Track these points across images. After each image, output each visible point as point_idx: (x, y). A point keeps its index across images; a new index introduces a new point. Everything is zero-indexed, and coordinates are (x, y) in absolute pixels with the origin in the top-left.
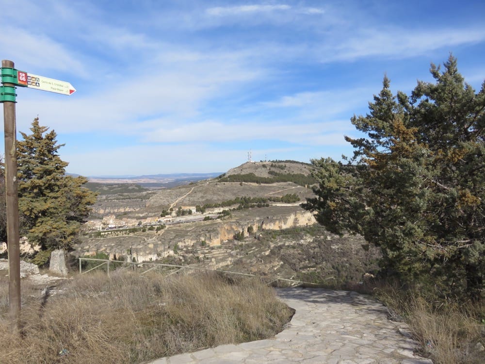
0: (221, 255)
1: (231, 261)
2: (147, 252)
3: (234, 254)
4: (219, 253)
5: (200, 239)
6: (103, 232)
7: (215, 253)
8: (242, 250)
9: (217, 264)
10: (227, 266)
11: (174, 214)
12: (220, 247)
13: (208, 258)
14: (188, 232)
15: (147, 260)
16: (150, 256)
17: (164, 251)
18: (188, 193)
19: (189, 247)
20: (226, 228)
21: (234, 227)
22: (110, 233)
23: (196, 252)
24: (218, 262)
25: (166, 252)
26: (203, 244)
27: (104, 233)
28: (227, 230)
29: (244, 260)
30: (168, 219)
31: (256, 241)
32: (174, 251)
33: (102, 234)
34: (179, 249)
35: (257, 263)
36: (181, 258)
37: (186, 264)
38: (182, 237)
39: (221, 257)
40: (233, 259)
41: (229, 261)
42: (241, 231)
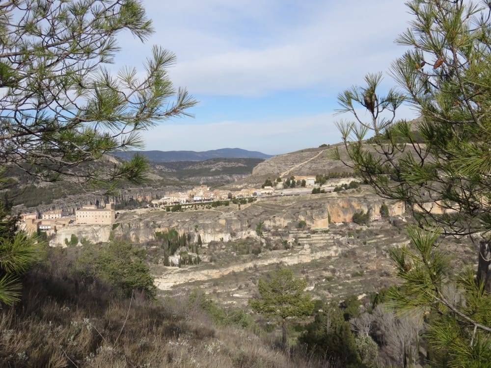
0: (322, 241)
1: (336, 251)
2: (217, 230)
3: (344, 243)
4: (322, 239)
5: (297, 218)
6: (184, 205)
7: (314, 238)
8: (358, 238)
9: (312, 253)
10: (329, 258)
11: (280, 185)
12: (326, 232)
13: (299, 244)
14: (284, 207)
15: (216, 240)
16: (220, 236)
17: (242, 230)
18: (312, 159)
19: (280, 228)
20: (341, 204)
21: (354, 204)
22: (190, 206)
23: (287, 235)
24: (314, 250)
25: (244, 232)
26: (301, 226)
27: (184, 207)
28: (343, 207)
29: (358, 252)
30: (267, 192)
31: (389, 227)
32: (257, 231)
33: (182, 207)
34: (266, 230)
35: (377, 257)
36: (263, 241)
37: (268, 250)
38: (271, 215)
39: (322, 245)
40: (340, 249)
41: (334, 252)
42: (366, 211)
